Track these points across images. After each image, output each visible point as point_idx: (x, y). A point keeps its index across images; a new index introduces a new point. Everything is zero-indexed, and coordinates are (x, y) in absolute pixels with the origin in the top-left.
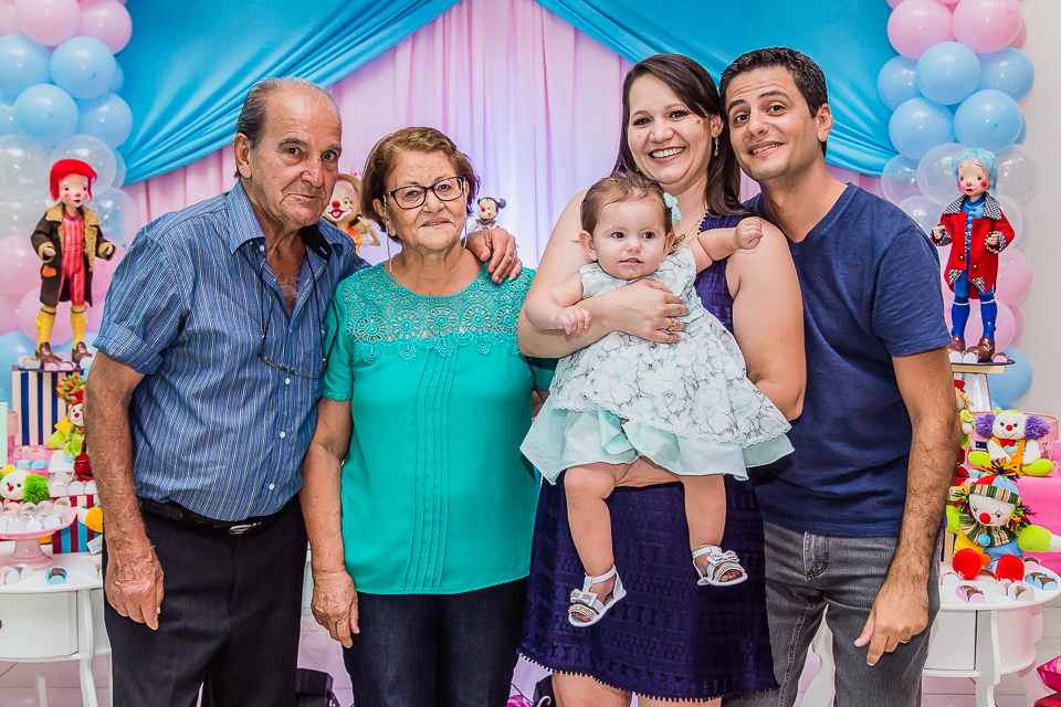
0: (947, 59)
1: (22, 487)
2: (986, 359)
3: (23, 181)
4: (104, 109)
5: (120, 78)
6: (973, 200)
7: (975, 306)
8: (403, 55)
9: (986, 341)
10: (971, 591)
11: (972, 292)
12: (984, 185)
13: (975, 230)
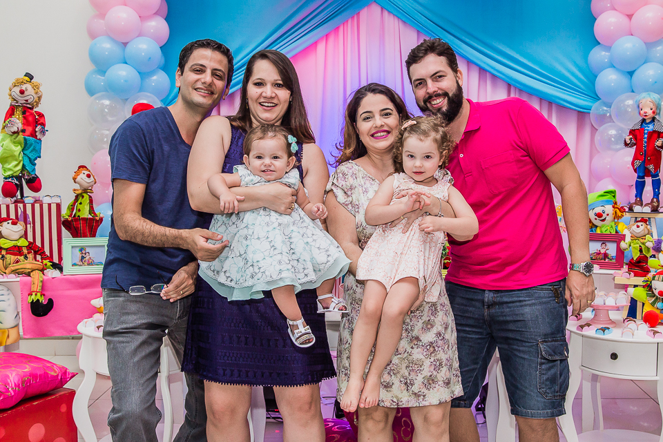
0: (628, 46)
2: (655, 210)
3: (110, 119)
4: (155, 78)
5: (163, 61)
6: (648, 121)
7: (649, 180)
8: (321, 47)
9: (655, 200)
10: (655, 333)
11: (647, 173)
12: (654, 112)
13: (649, 138)
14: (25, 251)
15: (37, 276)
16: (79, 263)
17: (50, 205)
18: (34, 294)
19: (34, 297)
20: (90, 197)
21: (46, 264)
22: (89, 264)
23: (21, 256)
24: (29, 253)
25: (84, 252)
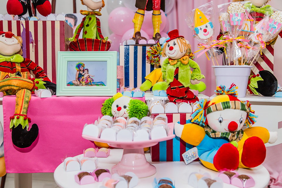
1: (127, 108)
14: (18, 68)
15: (24, 96)
16: (76, 83)
17: (53, 23)
18: (16, 117)
19: (15, 122)
20: (98, 19)
21: (38, 83)
22: (87, 84)
23: (13, 73)
24: (23, 71)
25: (82, 69)
